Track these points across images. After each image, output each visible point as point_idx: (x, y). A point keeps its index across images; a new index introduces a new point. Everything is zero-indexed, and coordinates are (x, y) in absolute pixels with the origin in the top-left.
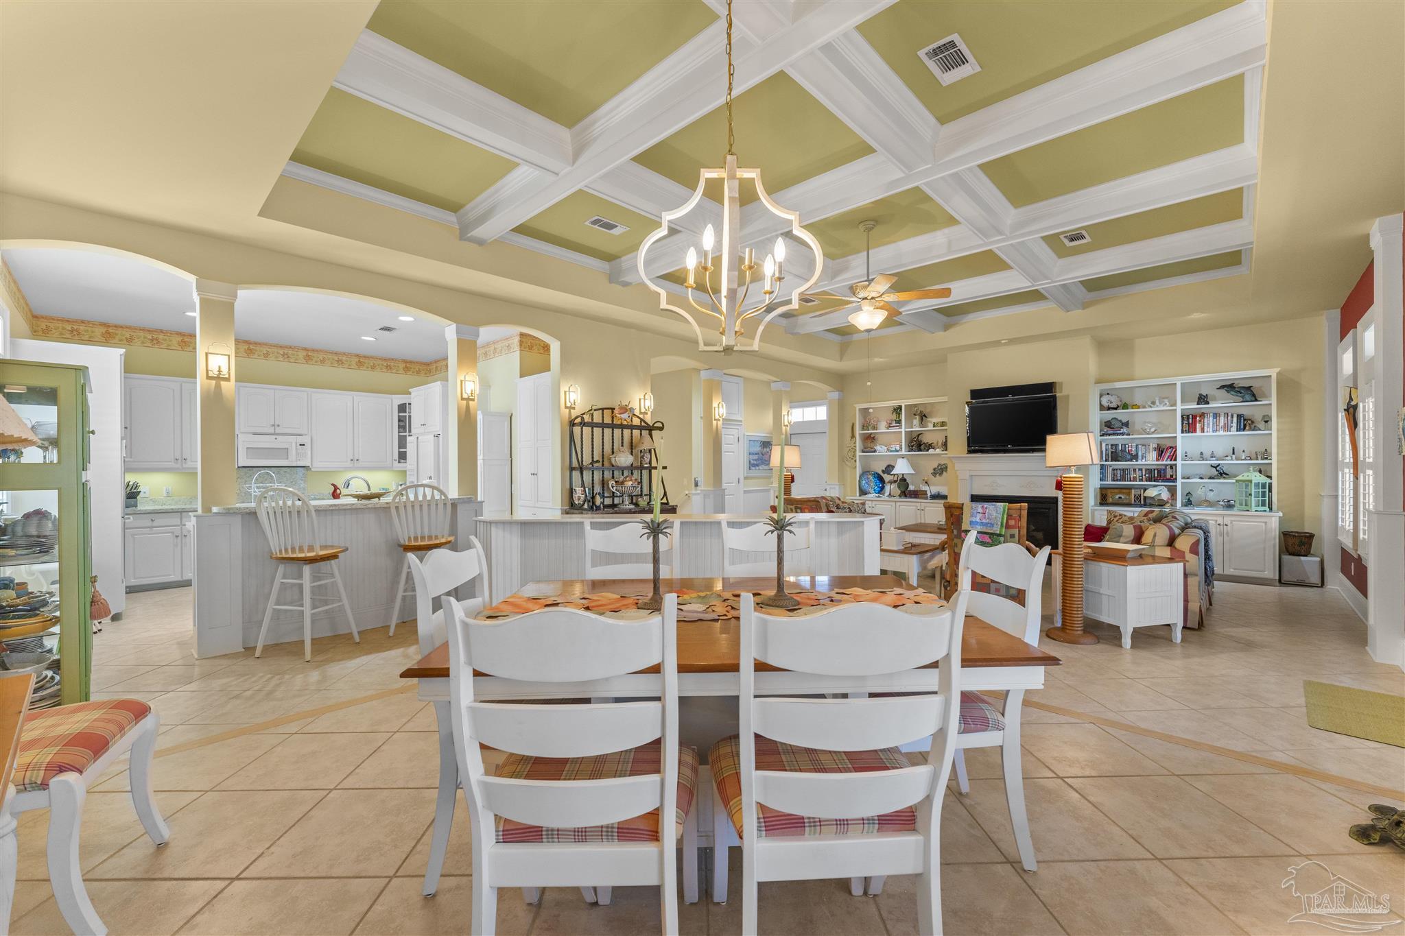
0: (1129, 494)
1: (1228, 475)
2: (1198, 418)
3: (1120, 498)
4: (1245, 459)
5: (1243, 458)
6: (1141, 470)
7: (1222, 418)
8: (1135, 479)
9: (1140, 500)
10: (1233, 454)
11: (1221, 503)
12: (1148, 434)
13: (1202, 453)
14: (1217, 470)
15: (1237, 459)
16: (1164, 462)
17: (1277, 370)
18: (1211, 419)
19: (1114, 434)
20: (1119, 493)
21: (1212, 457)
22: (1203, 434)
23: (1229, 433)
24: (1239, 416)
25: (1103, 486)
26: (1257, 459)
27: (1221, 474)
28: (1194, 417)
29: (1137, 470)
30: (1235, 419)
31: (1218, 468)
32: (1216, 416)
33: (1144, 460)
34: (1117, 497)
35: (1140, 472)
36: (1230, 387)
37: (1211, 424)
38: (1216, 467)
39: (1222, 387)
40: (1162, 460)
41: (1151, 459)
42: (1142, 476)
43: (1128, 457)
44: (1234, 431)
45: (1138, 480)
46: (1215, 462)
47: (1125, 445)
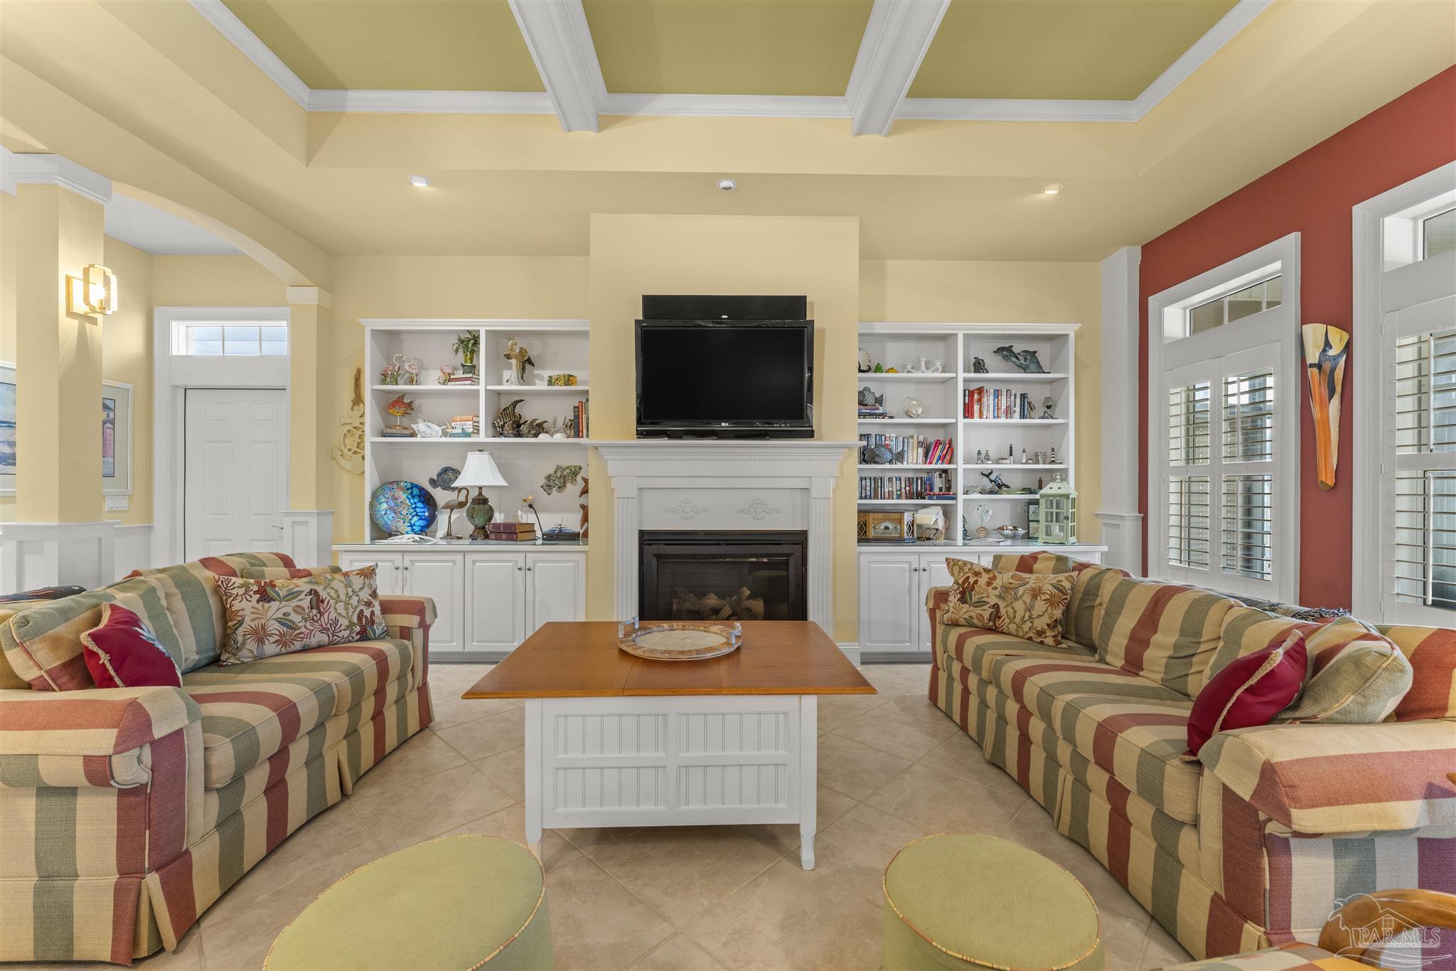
0: (900, 521)
1: (1009, 487)
2: (976, 396)
3: (887, 528)
4: (1026, 463)
5: (1024, 461)
6: (900, 479)
7: (1004, 397)
8: (890, 496)
9: (913, 532)
10: (1011, 455)
11: (1006, 532)
12: (911, 417)
13: (979, 453)
14: (991, 481)
15: (1015, 463)
16: (933, 466)
17: (1077, 326)
18: (991, 398)
19: (870, 415)
20: (885, 520)
21: (988, 459)
22: (981, 421)
23: (1009, 421)
24: (1023, 396)
25: (862, 508)
26: (1037, 462)
27: (999, 486)
28: (971, 394)
29: (894, 479)
30: (1018, 400)
31: (993, 477)
32: (997, 393)
33: (905, 463)
34: (882, 527)
35: (898, 482)
36: (1006, 352)
37: (991, 406)
38: (987, 476)
39: (1000, 350)
40: (931, 463)
41: (914, 461)
42: (900, 490)
43: (889, 456)
44: (1016, 420)
45: (895, 497)
46: (989, 466)
47: (881, 436)
